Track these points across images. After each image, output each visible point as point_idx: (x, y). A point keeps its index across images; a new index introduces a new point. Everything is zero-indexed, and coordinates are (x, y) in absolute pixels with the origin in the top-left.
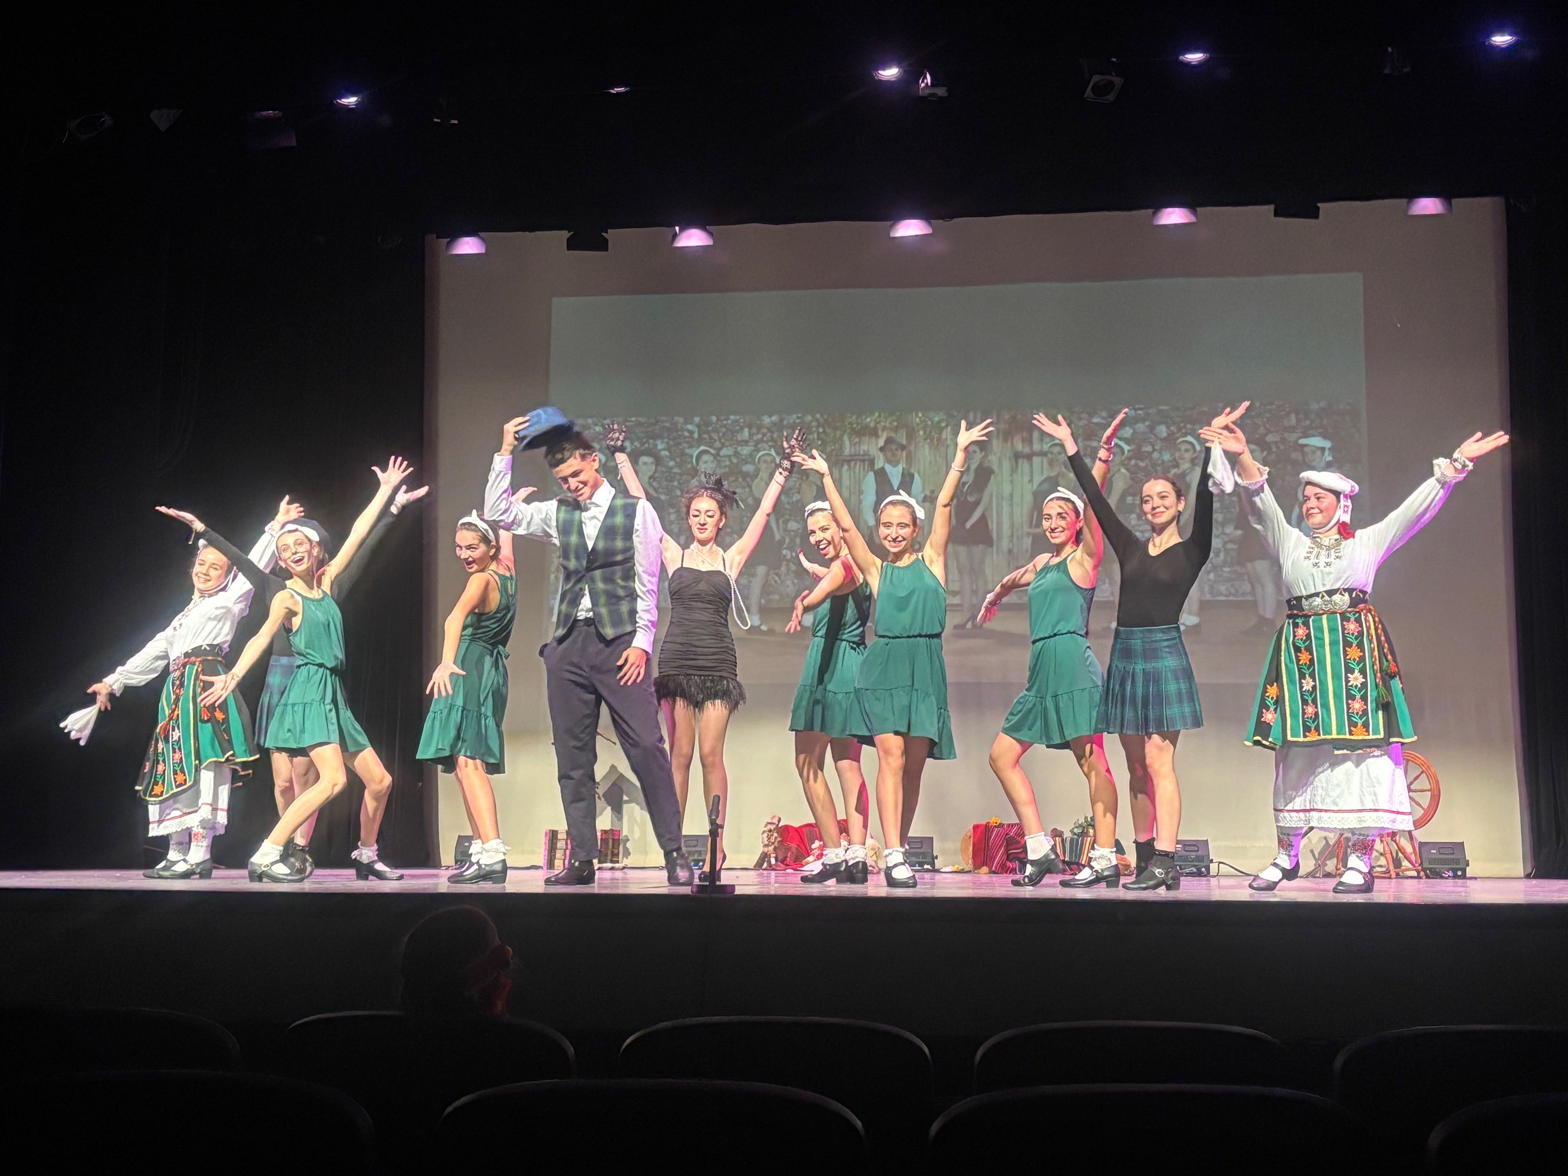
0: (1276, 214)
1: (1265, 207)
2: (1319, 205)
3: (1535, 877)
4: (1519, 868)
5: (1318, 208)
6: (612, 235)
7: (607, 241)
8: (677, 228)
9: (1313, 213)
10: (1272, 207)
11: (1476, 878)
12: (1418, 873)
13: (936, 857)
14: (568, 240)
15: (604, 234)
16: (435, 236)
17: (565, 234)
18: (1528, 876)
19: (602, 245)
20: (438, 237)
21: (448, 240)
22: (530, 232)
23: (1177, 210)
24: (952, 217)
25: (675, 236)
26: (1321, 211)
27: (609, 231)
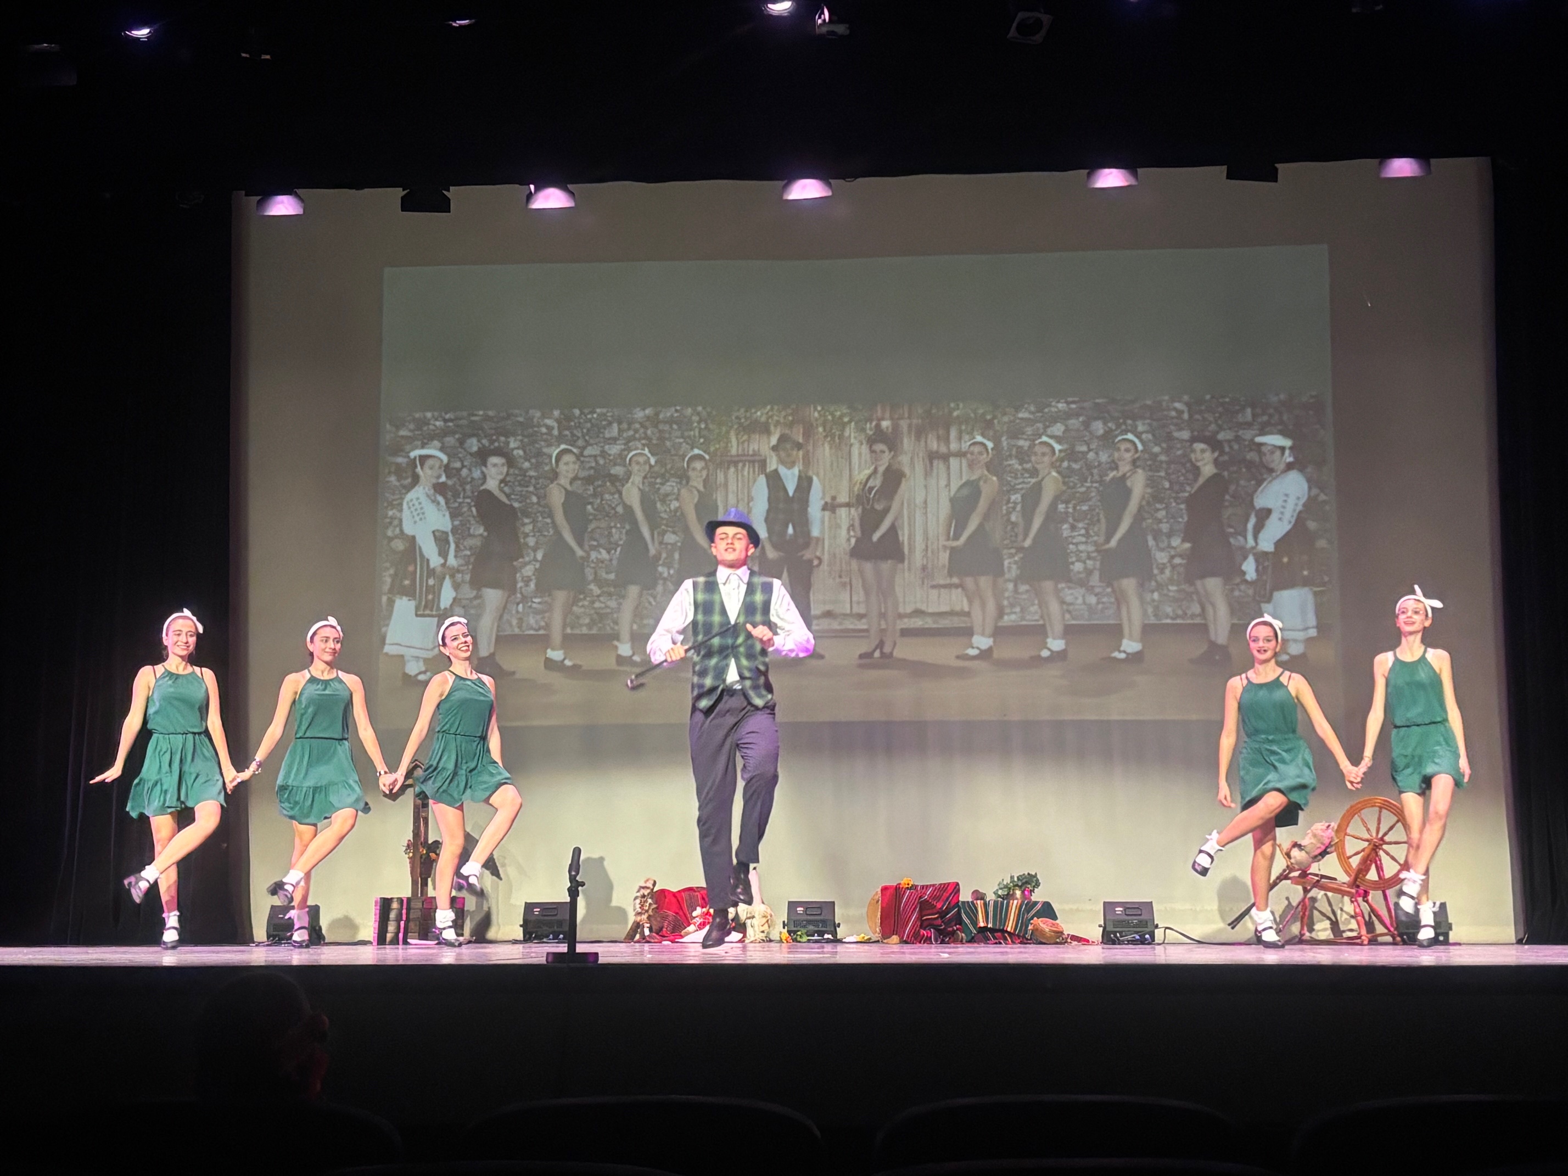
0: (1228, 177)
1: (1218, 168)
2: (1277, 166)
3: (1526, 943)
4: (1509, 932)
5: (1276, 169)
6: (454, 193)
7: (449, 200)
8: (532, 187)
9: (1272, 176)
10: (1225, 168)
11: (1460, 944)
12: (1394, 938)
13: (839, 927)
14: (402, 198)
15: (445, 192)
16: (243, 192)
17: (398, 193)
18: (1520, 942)
19: (443, 205)
20: (246, 195)
21: (259, 198)
22: (357, 189)
23: (1114, 171)
24: (856, 176)
25: (530, 196)
26: (1279, 171)
27: (451, 188)
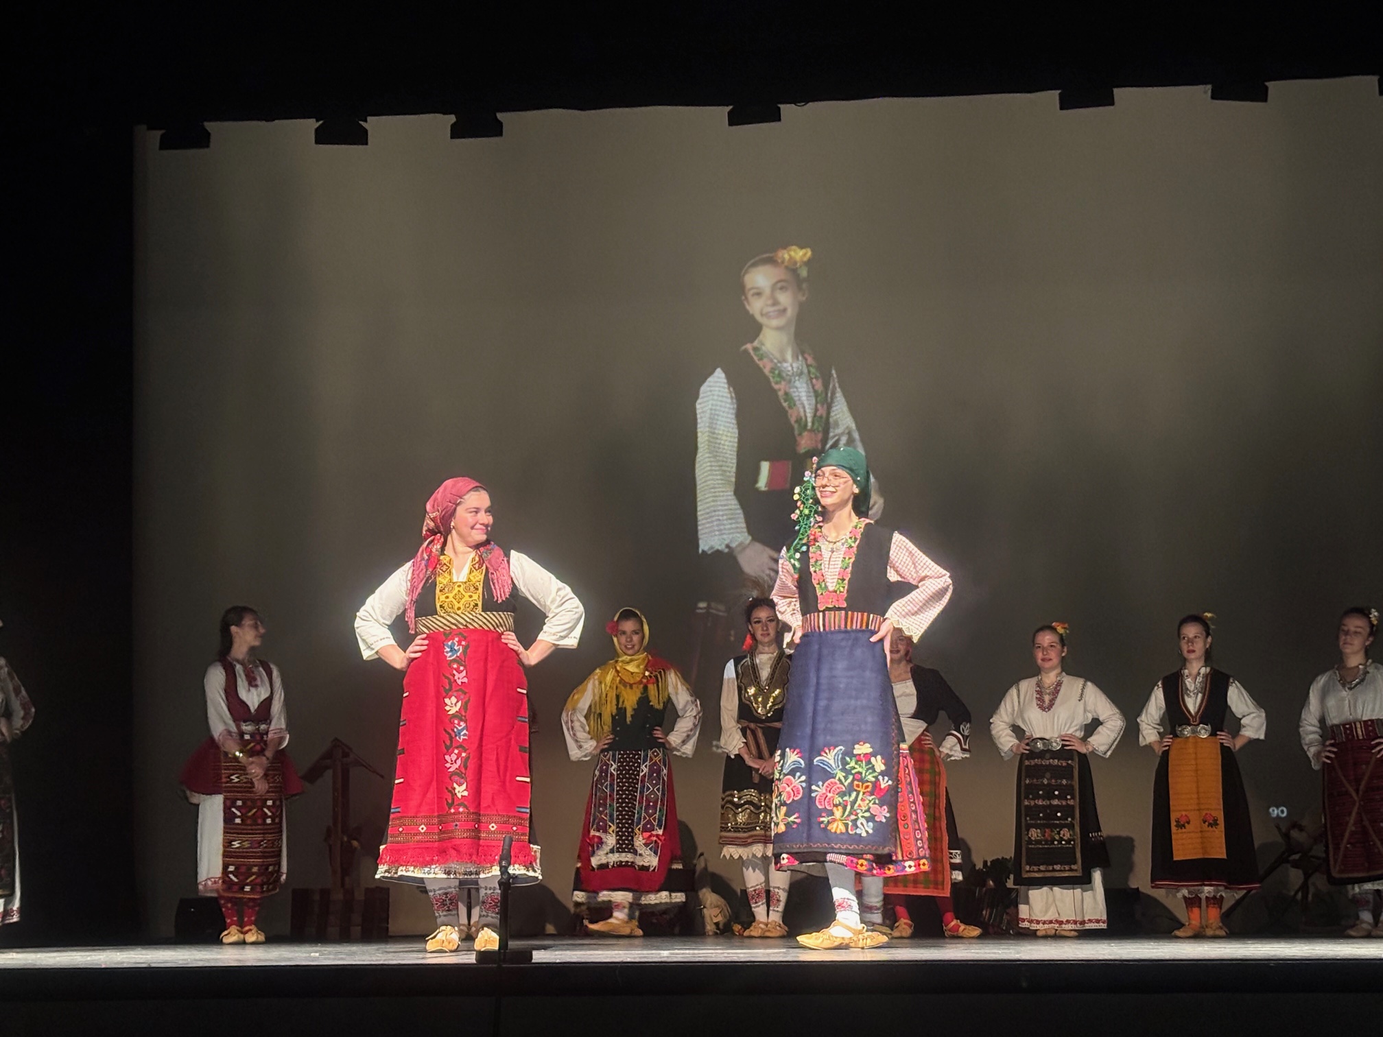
0: (1213, 97)
1: (1201, 88)
2: (1267, 84)
5: (1267, 88)
7: (366, 131)
9: (1262, 96)
10: (1209, 87)
14: (317, 130)
15: (361, 123)
17: (312, 124)
19: (360, 137)
20: (149, 129)
22: (267, 120)
24: (807, 101)
26: (1270, 90)
27: (369, 118)
